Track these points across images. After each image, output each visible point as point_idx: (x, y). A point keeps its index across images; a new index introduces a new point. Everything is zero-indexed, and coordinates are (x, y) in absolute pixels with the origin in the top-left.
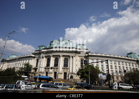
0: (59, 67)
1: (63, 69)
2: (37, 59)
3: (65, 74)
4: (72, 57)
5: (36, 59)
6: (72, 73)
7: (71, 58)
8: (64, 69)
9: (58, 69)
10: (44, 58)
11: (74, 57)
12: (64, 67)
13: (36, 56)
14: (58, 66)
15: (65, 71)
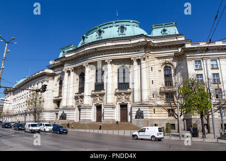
0: (105, 92)
1: (116, 94)
2: (59, 79)
3: (123, 107)
4: (139, 61)
5: (56, 78)
6: (142, 104)
7: (135, 63)
8: (120, 94)
9: (105, 97)
10: (72, 74)
11: (142, 62)
12: (118, 91)
13: (57, 73)
14: (103, 89)
15: (123, 100)
